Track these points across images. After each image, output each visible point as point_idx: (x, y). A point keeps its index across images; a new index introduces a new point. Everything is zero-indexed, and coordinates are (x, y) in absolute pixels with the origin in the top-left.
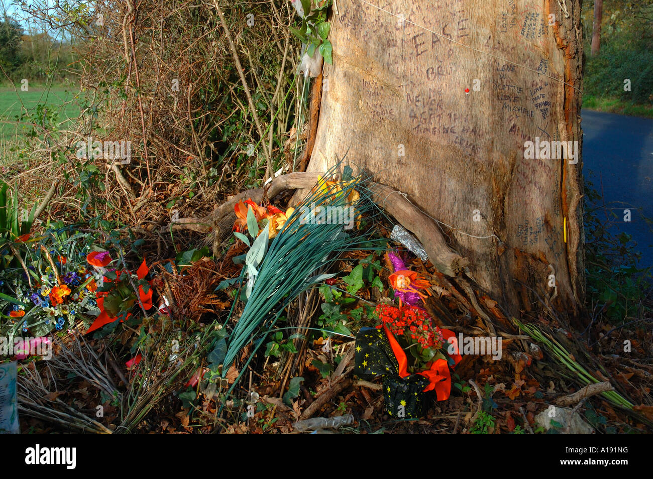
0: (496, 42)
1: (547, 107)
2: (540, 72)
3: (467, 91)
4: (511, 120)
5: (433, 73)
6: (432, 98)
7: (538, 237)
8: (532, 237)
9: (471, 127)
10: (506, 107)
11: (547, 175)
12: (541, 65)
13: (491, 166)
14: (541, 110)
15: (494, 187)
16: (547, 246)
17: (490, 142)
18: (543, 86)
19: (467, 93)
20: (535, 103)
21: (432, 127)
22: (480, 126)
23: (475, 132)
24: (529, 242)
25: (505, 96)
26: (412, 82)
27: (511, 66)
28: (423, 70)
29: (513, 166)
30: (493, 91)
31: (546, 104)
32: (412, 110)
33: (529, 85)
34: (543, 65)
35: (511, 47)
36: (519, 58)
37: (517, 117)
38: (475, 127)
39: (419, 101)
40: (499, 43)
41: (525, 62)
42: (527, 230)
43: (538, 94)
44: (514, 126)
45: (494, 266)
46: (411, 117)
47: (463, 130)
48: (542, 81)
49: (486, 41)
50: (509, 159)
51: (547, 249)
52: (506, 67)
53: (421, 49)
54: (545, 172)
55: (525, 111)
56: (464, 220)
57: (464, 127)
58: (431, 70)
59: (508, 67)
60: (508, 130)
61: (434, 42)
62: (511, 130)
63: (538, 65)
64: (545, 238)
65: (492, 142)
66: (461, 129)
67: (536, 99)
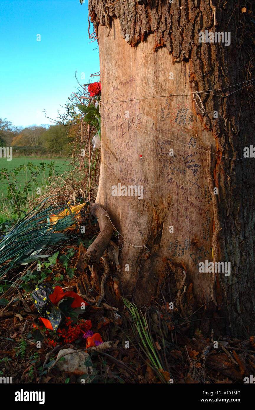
0: (158, 127)
1: (197, 168)
2: (190, 145)
3: (142, 156)
4: (168, 175)
5: (129, 145)
6: (128, 160)
7: (184, 252)
8: (180, 252)
9: (143, 179)
10: (165, 167)
11: (198, 213)
12: (191, 141)
13: (153, 203)
14: (192, 170)
15: (154, 216)
16: (191, 259)
17: (153, 188)
18: (193, 155)
19: (141, 158)
20: (187, 165)
21: (128, 178)
22: (148, 178)
23: (144, 181)
24: (177, 255)
25: (164, 160)
26: (121, 151)
27: (168, 141)
28: (125, 143)
29: (169, 204)
30: (156, 156)
31: (196, 166)
32: (121, 167)
33: (182, 153)
34: (193, 141)
35: (168, 129)
36: (174, 136)
37: (172, 173)
38: (145, 178)
39: (123, 162)
40: (159, 127)
41: (178, 139)
42: (177, 246)
43: (189, 159)
44: (171, 179)
45: (137, 265)
46: (120, 171)
47: (138, 180)
48: (192, 151)
49: (151, 126)
50: (166, 200)
51: (190, 262)
52: (165, 142)
53: (124, 131)
54: (195, 210)
55: (179, 170)
56: (130, 235)
57: (139, 178)
58: (128, 143)
59: (166, 142)
60: (166, 181)
61: (129, 127)
62: (168, 181)
63: (189, 141)
64: (190, 253)
65: (155, 188)
66: (138, 179)
67: (188, 163)
